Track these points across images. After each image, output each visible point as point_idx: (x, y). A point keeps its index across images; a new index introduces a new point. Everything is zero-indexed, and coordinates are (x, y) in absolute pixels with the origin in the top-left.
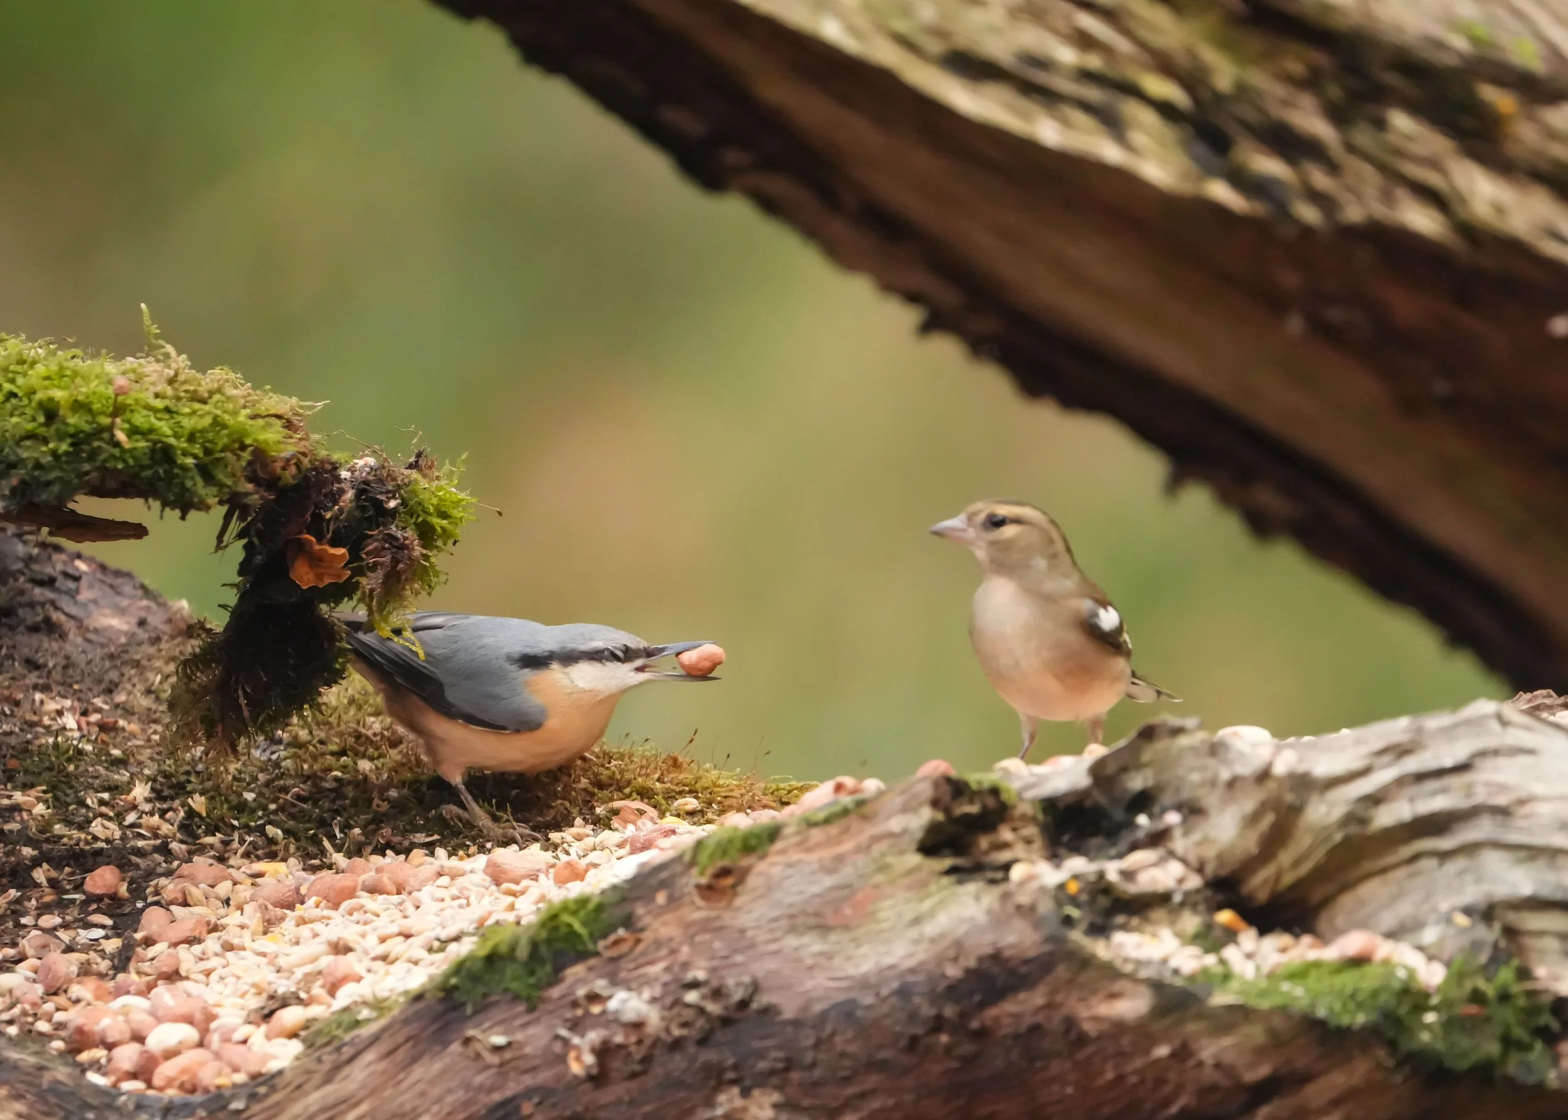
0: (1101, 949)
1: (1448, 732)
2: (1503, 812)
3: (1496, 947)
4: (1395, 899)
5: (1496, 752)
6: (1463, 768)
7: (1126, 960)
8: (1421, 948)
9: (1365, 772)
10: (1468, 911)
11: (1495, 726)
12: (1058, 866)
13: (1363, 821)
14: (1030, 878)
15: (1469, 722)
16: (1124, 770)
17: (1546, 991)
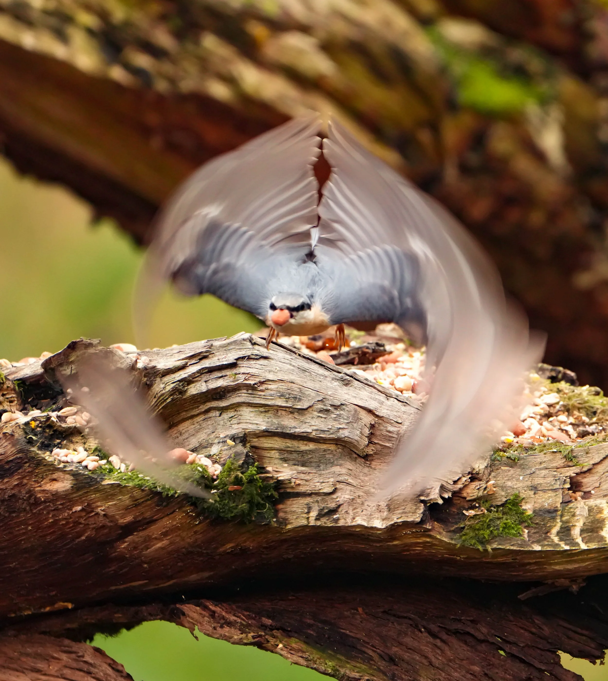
0: (47, 456)
1: (226, 347)
2: (252, 388)
3: (247, 456)
4: (198, 431)
5: (249, 358)
6: (233, 365)
7: (60, 462)
8: (209, 457)
9: (183, 367)
10: (233, 438)
11: (249, 345)
12: (26, 414)
13: (182, 392)
14: (11, 420)
15: (235, 342)
16: (61, 365)
17: (272, 478)
